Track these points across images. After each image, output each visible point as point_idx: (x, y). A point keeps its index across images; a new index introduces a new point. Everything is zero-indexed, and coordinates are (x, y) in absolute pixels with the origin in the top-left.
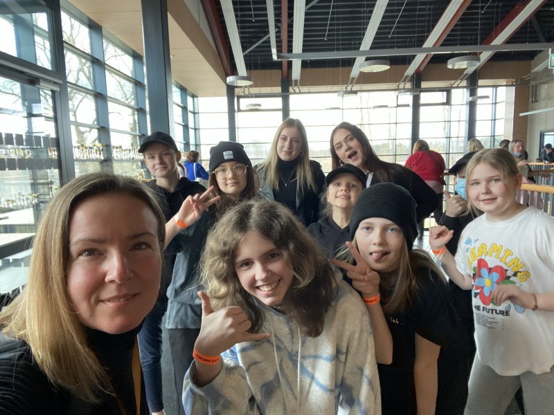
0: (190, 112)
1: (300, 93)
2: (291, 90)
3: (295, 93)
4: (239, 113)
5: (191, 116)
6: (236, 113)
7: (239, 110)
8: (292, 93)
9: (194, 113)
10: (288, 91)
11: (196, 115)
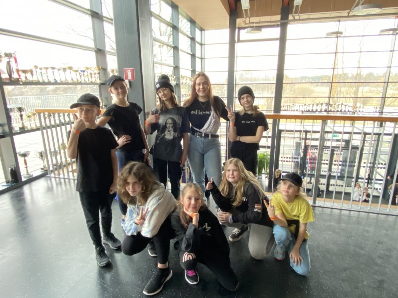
0: (198, 43)
1: (299, 20)
2: (290, 18)
3: (294, 20)
4: (239, 44)
5: (198, 47)
6: (236, 44)
7: (239, 41)
8: (291, 21)
9: (202, 45)
10: (287, 18)
11: (203, 46)
